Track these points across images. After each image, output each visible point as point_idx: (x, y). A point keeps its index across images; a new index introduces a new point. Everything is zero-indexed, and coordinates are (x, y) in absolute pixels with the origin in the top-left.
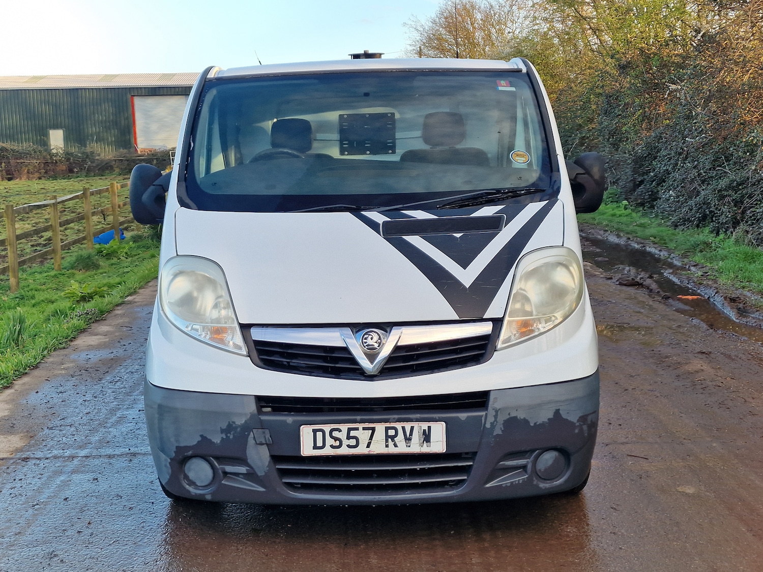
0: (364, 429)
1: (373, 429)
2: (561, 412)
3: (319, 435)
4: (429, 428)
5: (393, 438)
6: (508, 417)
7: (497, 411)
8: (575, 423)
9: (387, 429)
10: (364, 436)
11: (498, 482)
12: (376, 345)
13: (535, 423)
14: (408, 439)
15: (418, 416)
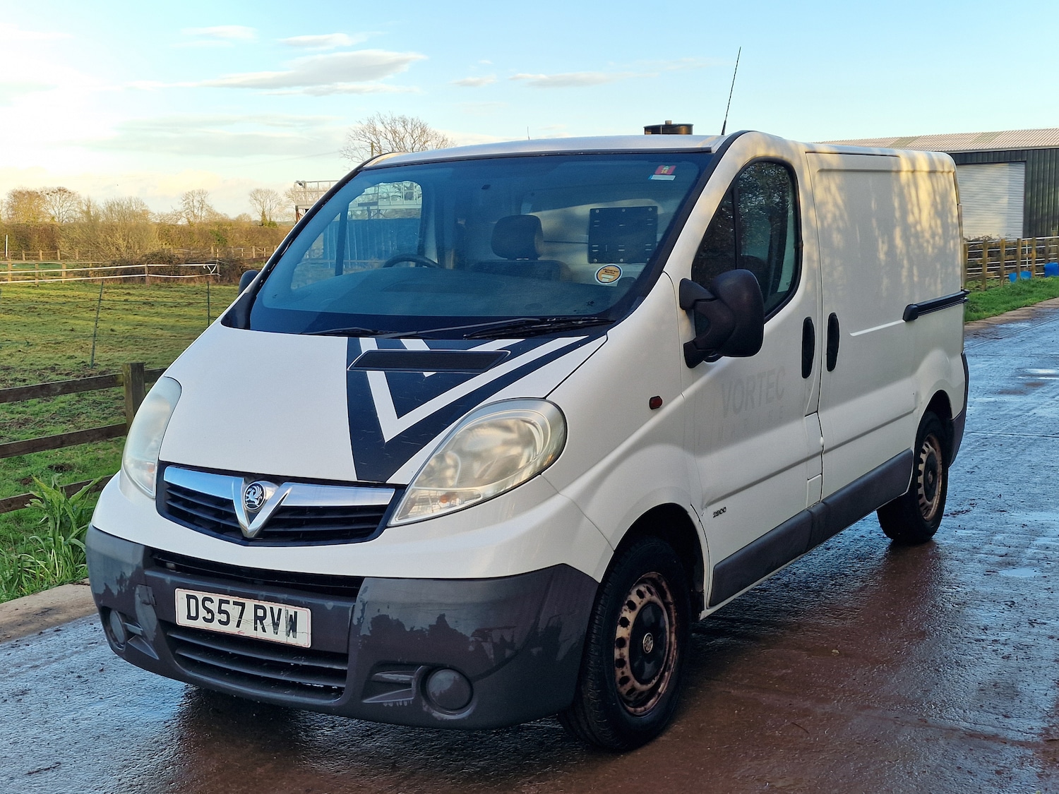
0: (235, 603)
1: (243, 605)
2: (446, 619)
3: (193, 602)
4: (296, 613)
5: (262, 619)
6: (377, 614)
7: (364, 605)
8: (468, 638)
9: (257, 607)
10: (234, 611)
11: (377, 699)
12: (257, 502)
13: (412, 629)
14: (276, 625)
15: (285, 596)
